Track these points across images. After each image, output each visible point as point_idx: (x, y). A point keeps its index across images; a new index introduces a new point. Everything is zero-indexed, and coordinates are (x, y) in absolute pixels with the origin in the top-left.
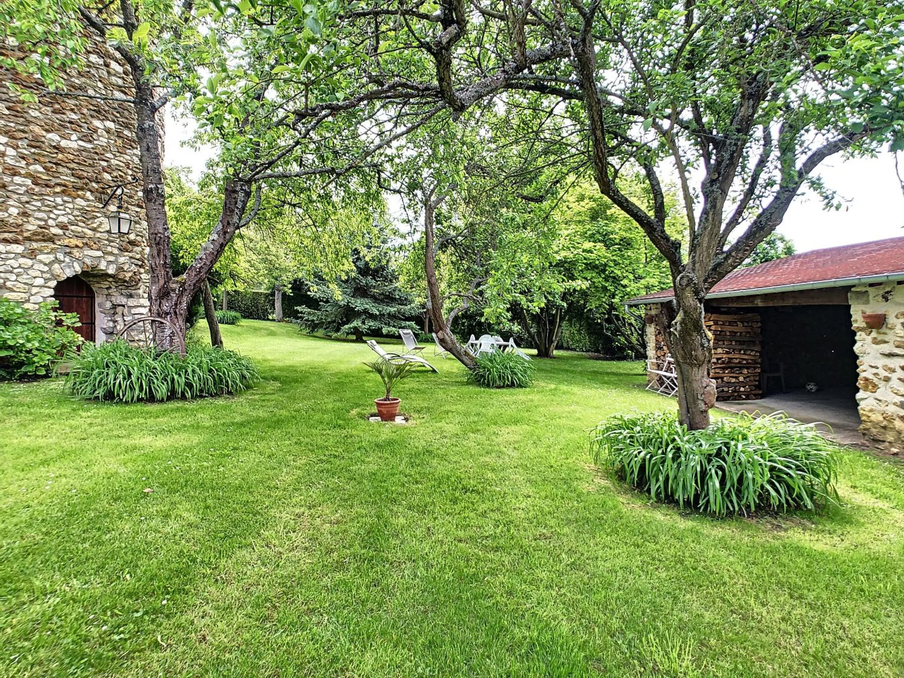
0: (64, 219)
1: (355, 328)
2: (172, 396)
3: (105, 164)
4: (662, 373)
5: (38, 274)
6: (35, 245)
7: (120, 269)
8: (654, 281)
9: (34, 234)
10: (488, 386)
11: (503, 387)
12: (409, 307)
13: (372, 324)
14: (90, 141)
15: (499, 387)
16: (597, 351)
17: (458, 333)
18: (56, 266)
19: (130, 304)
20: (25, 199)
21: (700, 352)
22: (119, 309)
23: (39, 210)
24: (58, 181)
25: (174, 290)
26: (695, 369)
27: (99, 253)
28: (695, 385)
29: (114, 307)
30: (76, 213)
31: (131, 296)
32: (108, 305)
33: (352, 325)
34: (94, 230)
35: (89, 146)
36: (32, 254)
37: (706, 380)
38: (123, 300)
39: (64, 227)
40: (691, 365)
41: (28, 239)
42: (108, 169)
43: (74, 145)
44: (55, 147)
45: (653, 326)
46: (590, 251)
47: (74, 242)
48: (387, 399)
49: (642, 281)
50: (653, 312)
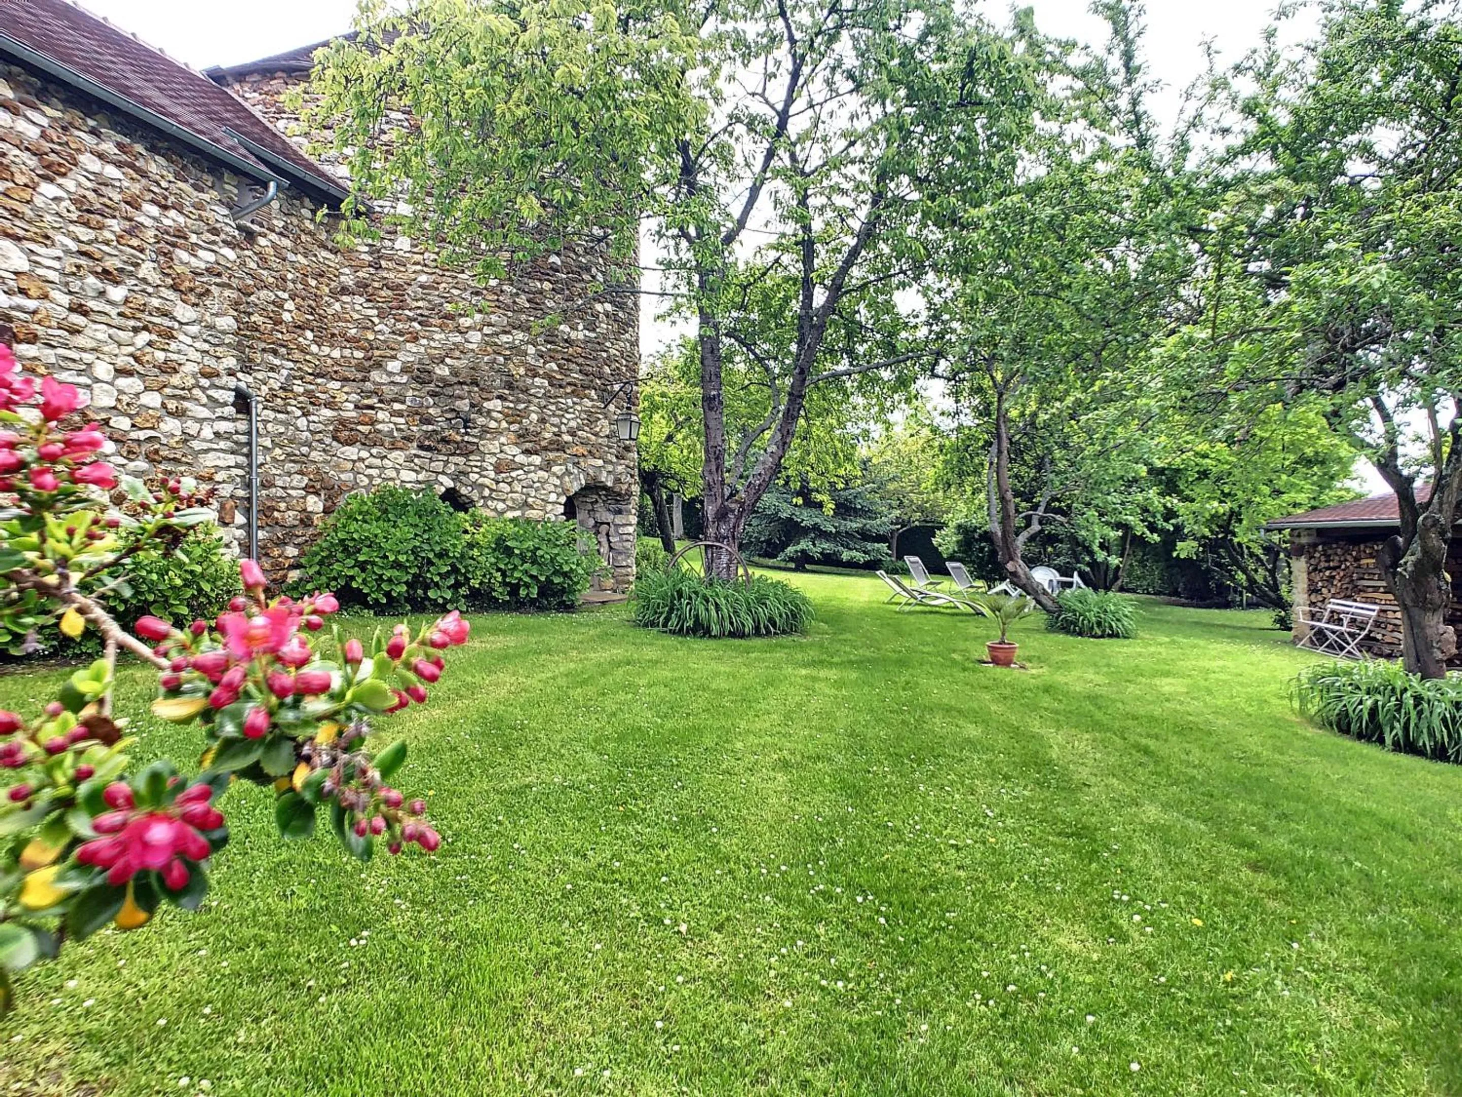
0: (573, 424)
1: (803, 551)
2: (757, 633)
3: (604, 355)
4: (1322, 625)
5: (552, 488)
6: (551, 455)
7: (618, 481)
8: (1301, 497)
9: (550, 443)
10: (1080, 634)
11: (1102, 637)
12: (878, 521)
13: (826, 546)
14: (594, 330)
15: (1096, 636)
16: (1175, 593)
17: (973, 562)
18: (567, 479)
19: (617, 521)
20: (543, 403)
21: (1436, 595)
22: (604, 528)
23: (554, 415)
24: (569, 380)
25: (733, 511)
26: (1429, 614)
27: (600, 462)
28: (1429, 631)
29: (598, 524)
30: (584, 416)
31: (620, 512)
32: (591, 522)
33: (799, 547)
34: (596, 435)
35: (593, 335)
36: (547, 466)
37: (1442, 627)
38: (609, 517)
39: (573, 434)
40: (1425, 609)
41: (545, 449)
42: (608, 361)
43: (581, 336)
44: (566, 341)
45: (1303, 559)
46: (1205, 456)
47: (582, 450)
48: (1002, 642)
49: (1285, 497)
50: (1304, 540)
